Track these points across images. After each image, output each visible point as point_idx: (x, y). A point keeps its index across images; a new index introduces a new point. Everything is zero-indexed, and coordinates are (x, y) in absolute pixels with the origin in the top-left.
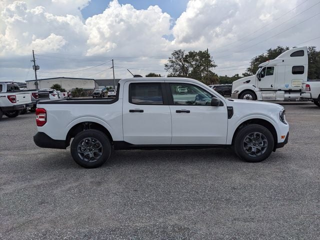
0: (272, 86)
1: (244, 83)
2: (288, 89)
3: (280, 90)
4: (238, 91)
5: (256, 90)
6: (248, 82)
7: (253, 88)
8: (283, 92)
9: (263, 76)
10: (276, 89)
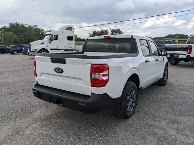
0: (57, 47)
1: (40, 44)
2: (66, 49)
3: (62, 49)
4: (37, 50)
5: (49, 49)
6: (43, 43)
7: (46, 48)
8: (64, 50)
9: (52, 41)
10: (60, 49)
